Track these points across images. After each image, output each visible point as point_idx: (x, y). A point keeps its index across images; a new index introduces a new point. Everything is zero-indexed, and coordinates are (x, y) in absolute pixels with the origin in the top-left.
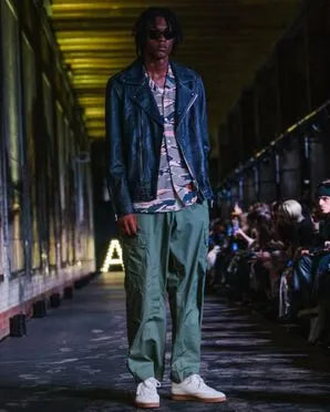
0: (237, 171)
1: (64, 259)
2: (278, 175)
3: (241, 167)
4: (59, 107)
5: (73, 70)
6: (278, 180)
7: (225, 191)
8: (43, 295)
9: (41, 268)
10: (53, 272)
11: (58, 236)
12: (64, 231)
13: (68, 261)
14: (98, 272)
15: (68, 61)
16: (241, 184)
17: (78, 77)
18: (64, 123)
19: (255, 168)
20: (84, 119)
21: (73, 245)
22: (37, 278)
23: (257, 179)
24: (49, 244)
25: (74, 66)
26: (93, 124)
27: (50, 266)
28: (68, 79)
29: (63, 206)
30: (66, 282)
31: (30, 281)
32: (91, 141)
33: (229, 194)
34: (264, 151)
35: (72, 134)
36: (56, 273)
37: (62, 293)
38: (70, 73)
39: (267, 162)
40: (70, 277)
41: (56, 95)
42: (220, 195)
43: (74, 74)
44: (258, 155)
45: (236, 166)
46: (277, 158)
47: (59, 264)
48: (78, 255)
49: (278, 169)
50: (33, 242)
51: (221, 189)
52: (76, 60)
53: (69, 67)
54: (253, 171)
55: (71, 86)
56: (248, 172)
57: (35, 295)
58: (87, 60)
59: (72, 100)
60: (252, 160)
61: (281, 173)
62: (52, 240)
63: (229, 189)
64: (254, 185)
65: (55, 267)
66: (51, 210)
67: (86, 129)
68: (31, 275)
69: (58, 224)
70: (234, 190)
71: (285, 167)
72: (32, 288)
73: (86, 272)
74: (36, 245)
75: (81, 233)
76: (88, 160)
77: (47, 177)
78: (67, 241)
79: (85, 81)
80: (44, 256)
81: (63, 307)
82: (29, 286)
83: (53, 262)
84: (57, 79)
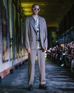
0: (63, 35)
3: (64, 34)
4: (22, 20)
6: (72, 37)
7: (60, 39)
8: (17, 64)
9: (17, 58)
10: (20, 58)
11: (21, 50)
12: (23, 49)
13: (23, 56)
15: (24, 9)
16: (64, 38)
18: (23, 24)
19: (67, 34)
21: (25, 52)
22: (16, 60)
23: (67, 37)
24: (19, 52)
25: (25, 10)
28: (24, 13)
29: (22, 43)
30: (23, 61)
31: (15, 61)
33: (61, 40)
36: (21, 59)
38: (24, 12)
39: (70, 33)
40: (24, 59)
41: (21, 17)
43: (25, 12)
44: (68, 31)
45: (63, 34)
46: (72, 32)
47: (21, 56)
48: (26, 54)
49: (72, 35)
51: (59, 39)
53: (24, 11)
54: (67, 35)
55: (24, 15)
56: (65, 35)
57: (15, 64)
58: (28, 9)
59: (24, 18)
60: (66, 32)
62: (20, 51)
63: (61, 39)
64: (67, 38)
65: (20, 57)
66: (19, 44)
68: (15, 59)
69: (21, 47)
70: (62, 39)
72: (15, 62)
74: (16, 52)
77: (19, 37)
78: (23, 51)
79: (27, 14)
80: (18, 55)
81: (22, 67)
84: (21, 13)
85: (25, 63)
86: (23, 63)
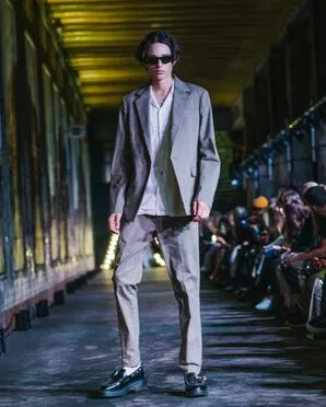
0: (265, 146)
1: (55, 256)
2: (314, 151)
3: (271, 141)
4: (47, 72)
5: (62, 26)
6: (314, 159)
7: (251, 170)
8: (28, 301)
9: (25, 269)
10: (40, 273)
11: (46, 228)
12: (54, 223)
13: (59, 259)
14: (98, 270)
15: (56, 15)
16: (270, 161)
17: (69, 34)
18: (52, 90)
19: (286, 143)
20: (79, 83)
21: (66, 239)
22: (21, 281)
23: (289, 158)
24: (35, 239)
25: (63, 21)
26: (89, 90)
27: (37, 266)
28: (58, 36)
29: (52, 193)
30: (56, 285)
31: (12, 285)
32: (88, 109)
33: (256, 174)
34: (296, 122)
35: (63, 102)
36: (45, 275)
37: (51, 299)
38: (59, 30)
39: (301, 135)
40: (62, 278)
41: (42, 57)
42: (246, 176)
43: (64, 31)
44: (291, 126)
45: (266, 141)
46: (313, 130)
47: (48, 262)
48: (73, 251)
49: (313, 145)
50: (16, 239)
51: (246, 168)
52: (67, 14)
53: (58, 23)
54: (285, 147)
55: (61, 44)
56: (278, 149)
57: (17, 303)
58: (80, 14)
59: (62, 61)
60: (283, 132)
61: (318, 149)
62: (39, 234)
63: (256, 168)
64: (286, 163)
65: (43, 267)
66: (37, 198)
67: (82, 96)
68: (13, 279)
69: (46, 214)
70: (262, 169)
71: (322, 142)
72: (14, 294)
73: (83, 271)
74: (19, 242)
75: (75, 224)
76: (83, 135)
77: (32, 159)
78: (59, 233)
79: (77, 39)
80: (29, 253)
81: (51, 316)
82: (10, 291)
83: (40, 260)
84: (44, 38)
85: (68, 297)
86: (59, 296)
